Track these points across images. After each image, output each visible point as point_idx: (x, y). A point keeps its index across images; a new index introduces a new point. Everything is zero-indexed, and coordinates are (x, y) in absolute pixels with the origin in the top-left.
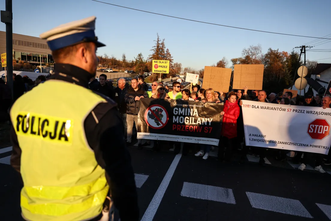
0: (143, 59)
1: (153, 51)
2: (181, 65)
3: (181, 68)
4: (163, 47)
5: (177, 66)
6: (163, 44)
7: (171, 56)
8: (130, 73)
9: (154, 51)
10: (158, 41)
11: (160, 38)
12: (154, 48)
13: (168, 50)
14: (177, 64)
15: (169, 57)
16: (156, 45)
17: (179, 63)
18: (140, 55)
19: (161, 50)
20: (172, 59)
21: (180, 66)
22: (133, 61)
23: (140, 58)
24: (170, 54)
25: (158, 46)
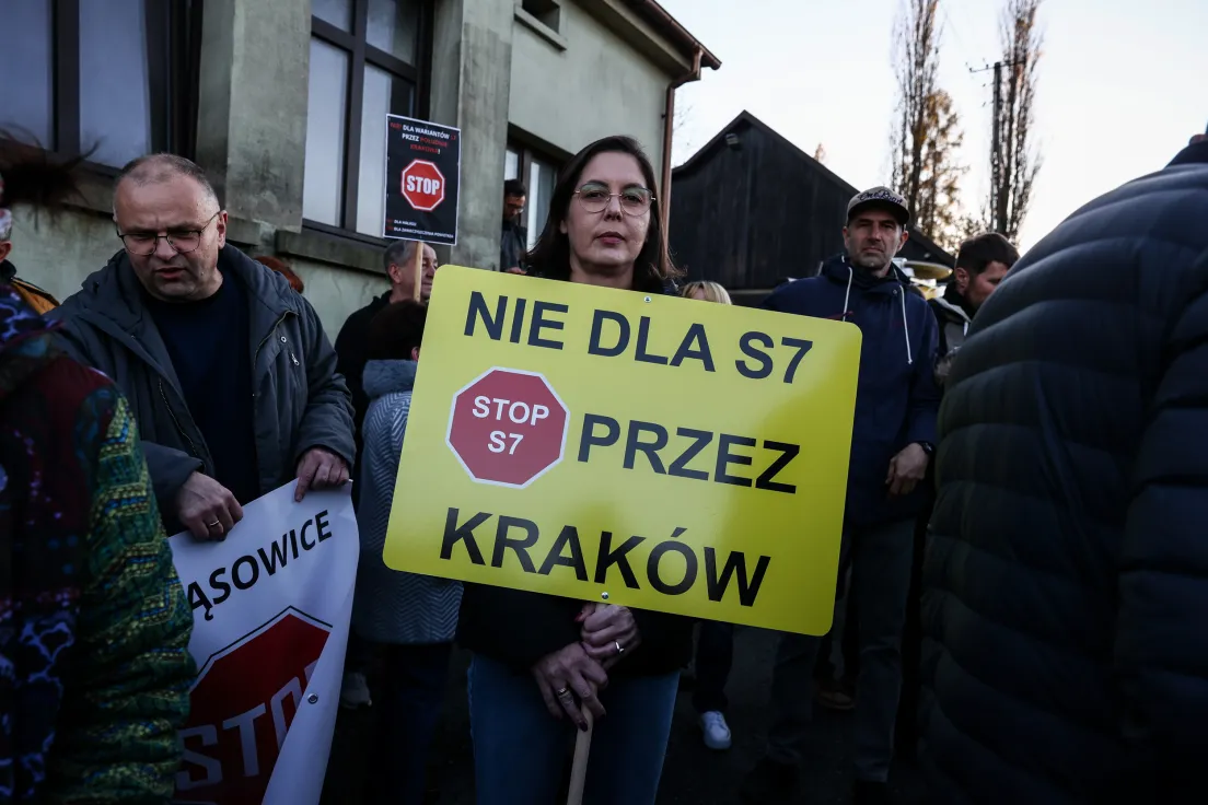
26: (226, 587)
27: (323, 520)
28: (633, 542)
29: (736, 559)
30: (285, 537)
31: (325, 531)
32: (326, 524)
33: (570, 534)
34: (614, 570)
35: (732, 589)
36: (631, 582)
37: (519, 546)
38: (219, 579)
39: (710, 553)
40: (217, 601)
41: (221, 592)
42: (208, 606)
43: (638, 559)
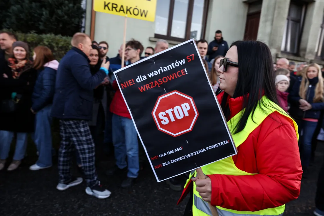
28: (131, 8)
29: (144, 11)
33: (122, 6)
34: (128, 12)
35: (144, 15)
36: (131, 14)
37: (115, 8)
39: (141, 10)
43: (131, 10)
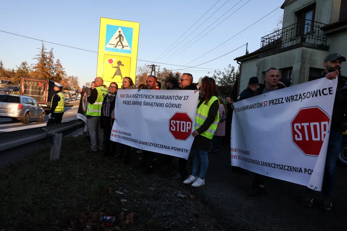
0: (28, 69)
1: (36, 60)
2: (78, 79)
3: (78, 82)
4: (51, 56)
5: (73, 80)
6: (51, 53)
7: (63, 67)
8: (4, 83)
9: (39, 60)
10: (43, 49)
11: (45, 47)
12: (38, 57)
13: (58, 60)
14: (73, 77)
15: (59, 69)
16: (40, 54)
17: (75, 76)
18: (24, 64)
19: (48, 60)
20: (63, 71)
21: (76, 79)
22: (13, 70)
23: (25, 68)
24: (61, 65)
25: (43, 56)
26: (305, 97)
27: (331, 89)
30: (317, 90)
31: (331, 92)
32: (332, 91)
38: (304, 95)
40: (304, 99)
41: (304, 97)
42: (302, 99)
